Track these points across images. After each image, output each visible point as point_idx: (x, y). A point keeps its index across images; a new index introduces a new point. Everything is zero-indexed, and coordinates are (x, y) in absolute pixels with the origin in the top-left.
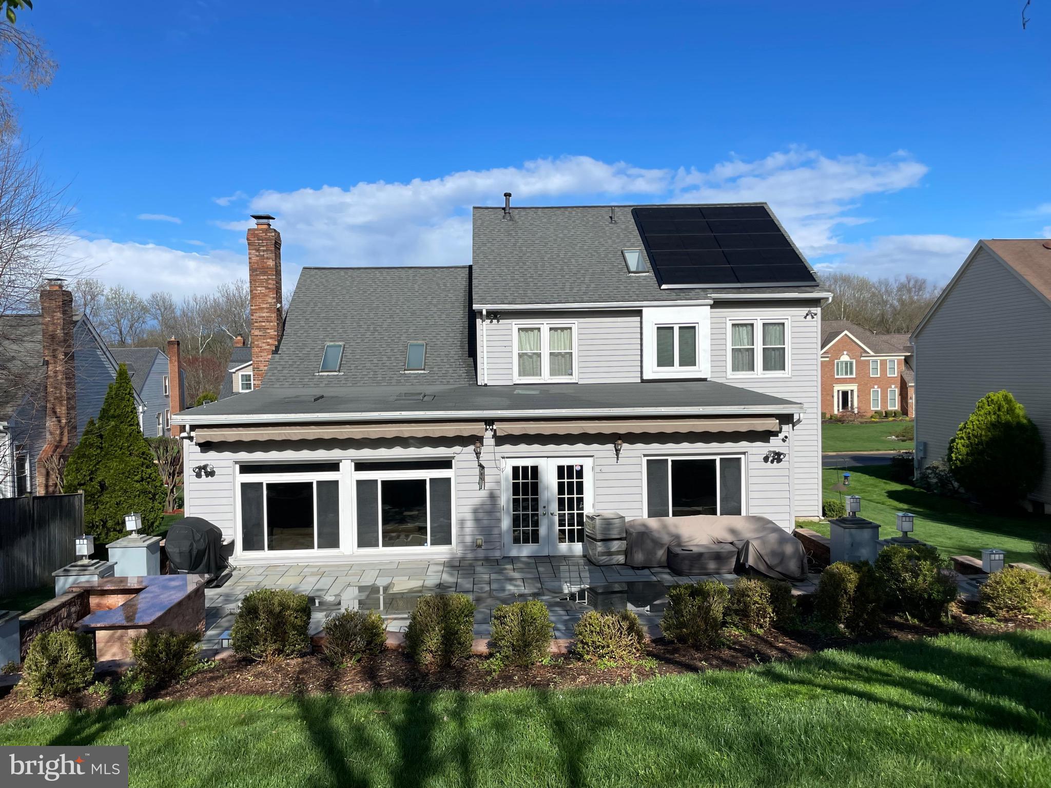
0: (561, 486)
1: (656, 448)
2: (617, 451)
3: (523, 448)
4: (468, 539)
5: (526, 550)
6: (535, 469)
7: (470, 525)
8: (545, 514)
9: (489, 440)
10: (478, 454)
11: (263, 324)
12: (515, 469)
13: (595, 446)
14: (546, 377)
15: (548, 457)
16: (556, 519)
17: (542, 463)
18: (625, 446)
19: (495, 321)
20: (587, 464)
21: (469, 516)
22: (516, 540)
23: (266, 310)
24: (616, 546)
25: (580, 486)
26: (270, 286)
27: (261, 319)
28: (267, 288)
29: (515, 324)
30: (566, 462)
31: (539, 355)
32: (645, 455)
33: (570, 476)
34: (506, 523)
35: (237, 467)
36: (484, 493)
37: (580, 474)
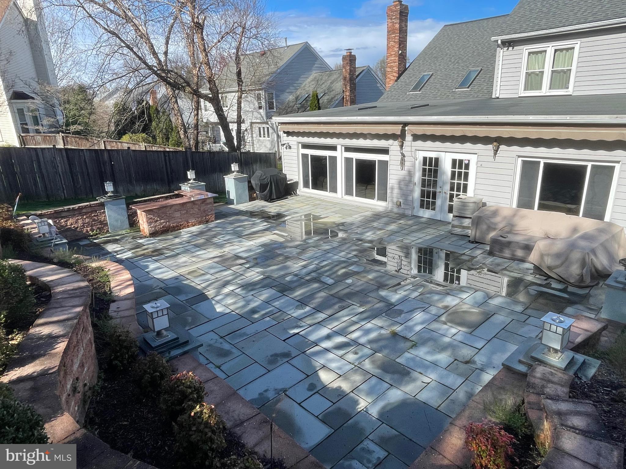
0: (453, 173)
1: (529, 151)
2: (496, 151)
3: (429, 144)
4: (395, 200)
5: (426, 214)
6: (437, 160)
7: (396, 191)
8: (440, 192)
9: (409, 138)
10: (402, 146)
11: (392, 64)
12: (425, 159)
13: (480, 146)
14: (545, 90)
15: (446, 152)
16: (448, 196)
17: (442, 156)
18: (503, 147)
19: (511, 48)
20: (473, 159)
21: (396, 186)
22: (422, 206)
23: (393, 56)
24: (467, 222)
25: (466, 175)
26: (396, 41)
27: (391, 62)
28: (395, 42)
29: (526, 49)
30: (458, 157)
31: (542, 72)
32: (519, 157)
33: (460, 167)
34: (417, 194)
35: (300, 145)
36: (404, 173)
37: (467, 166)
